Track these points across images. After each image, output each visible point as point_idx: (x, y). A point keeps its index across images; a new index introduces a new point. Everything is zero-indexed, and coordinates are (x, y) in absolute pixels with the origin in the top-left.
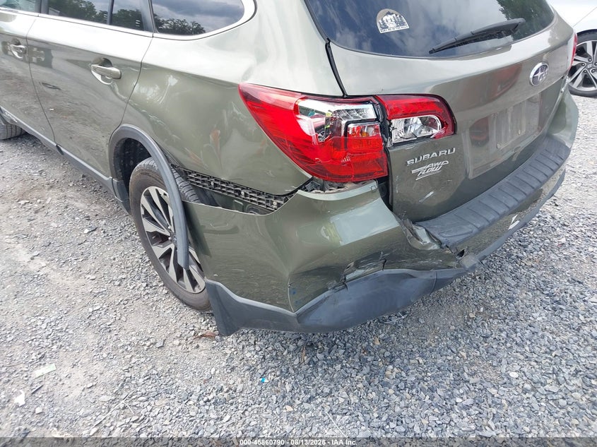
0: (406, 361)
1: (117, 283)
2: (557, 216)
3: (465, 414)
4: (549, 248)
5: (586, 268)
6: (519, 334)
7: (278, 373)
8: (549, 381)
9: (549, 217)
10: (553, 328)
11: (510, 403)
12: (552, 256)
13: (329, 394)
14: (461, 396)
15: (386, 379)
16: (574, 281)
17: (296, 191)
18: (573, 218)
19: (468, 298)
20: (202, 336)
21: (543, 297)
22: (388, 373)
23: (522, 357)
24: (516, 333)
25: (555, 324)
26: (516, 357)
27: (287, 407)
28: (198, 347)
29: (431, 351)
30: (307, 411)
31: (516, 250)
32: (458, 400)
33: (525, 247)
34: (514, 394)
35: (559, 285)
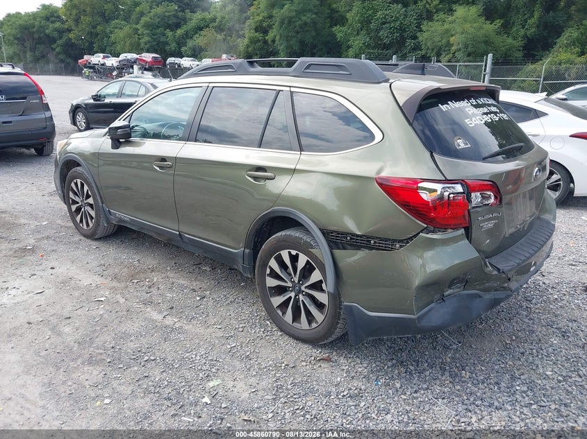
0: (473, 368)
1: (241, 330)
2: (547, 282)
3: (525, 395)
4: (548, 301)
5: (577, 313)
6: (544, 351)
7: (387, 378)
8: (573, 375)
9: (541, 283)
10: (566, 347)
11: (552, 388)
12: (551, 306)
13: (427, 389)
14: (518, 385)
15: (463, 379)
16: (571, 321)
17: (419, 233)
18: (558, 284)
19: (501, 332)
20: (319, 360)
21: (553, 329)
22: (464, 375)
23: (551, 363)
24: (542, 350)
25: (567, 345)
26: (547, 364)
27: (402, 396)
28: (320, 366)
29: (488, 363)
30: (417, 398)
31: (524, 303)
32: (518, 388)
33: (531, 301)
34: (554, 383)
35: (562, 323)
